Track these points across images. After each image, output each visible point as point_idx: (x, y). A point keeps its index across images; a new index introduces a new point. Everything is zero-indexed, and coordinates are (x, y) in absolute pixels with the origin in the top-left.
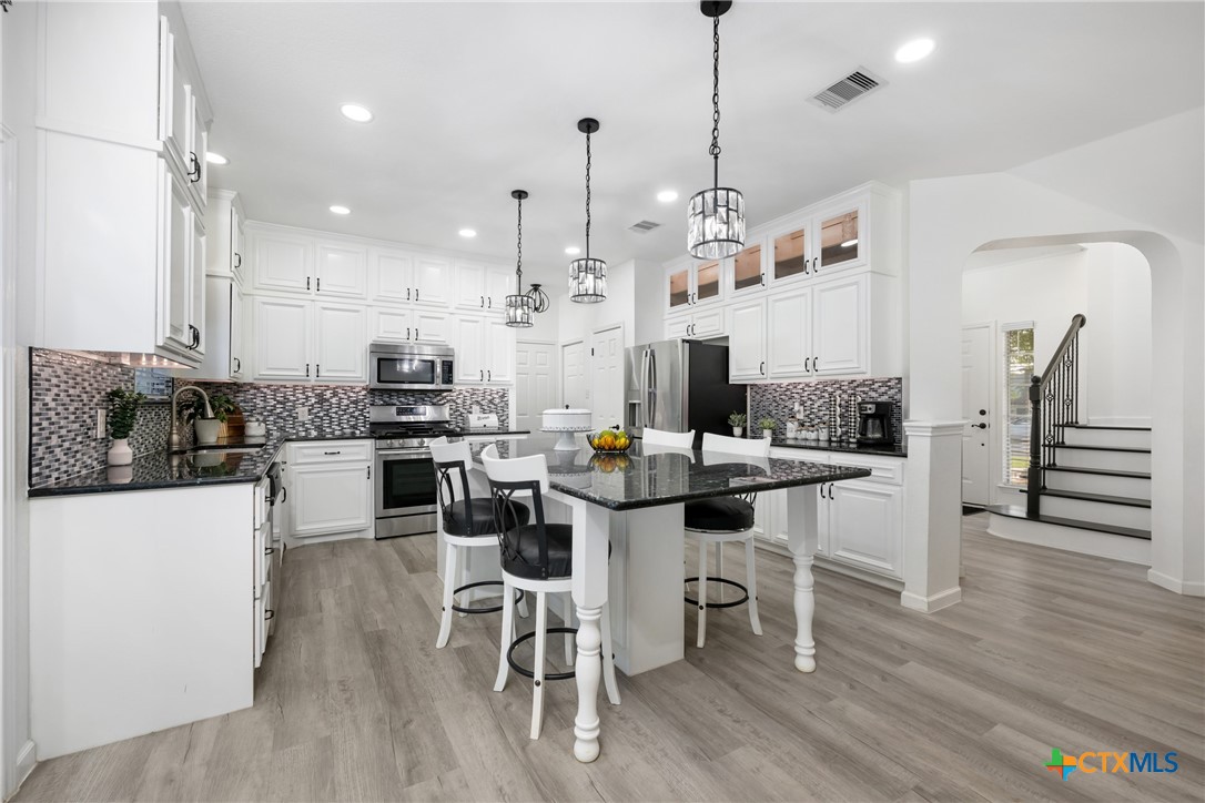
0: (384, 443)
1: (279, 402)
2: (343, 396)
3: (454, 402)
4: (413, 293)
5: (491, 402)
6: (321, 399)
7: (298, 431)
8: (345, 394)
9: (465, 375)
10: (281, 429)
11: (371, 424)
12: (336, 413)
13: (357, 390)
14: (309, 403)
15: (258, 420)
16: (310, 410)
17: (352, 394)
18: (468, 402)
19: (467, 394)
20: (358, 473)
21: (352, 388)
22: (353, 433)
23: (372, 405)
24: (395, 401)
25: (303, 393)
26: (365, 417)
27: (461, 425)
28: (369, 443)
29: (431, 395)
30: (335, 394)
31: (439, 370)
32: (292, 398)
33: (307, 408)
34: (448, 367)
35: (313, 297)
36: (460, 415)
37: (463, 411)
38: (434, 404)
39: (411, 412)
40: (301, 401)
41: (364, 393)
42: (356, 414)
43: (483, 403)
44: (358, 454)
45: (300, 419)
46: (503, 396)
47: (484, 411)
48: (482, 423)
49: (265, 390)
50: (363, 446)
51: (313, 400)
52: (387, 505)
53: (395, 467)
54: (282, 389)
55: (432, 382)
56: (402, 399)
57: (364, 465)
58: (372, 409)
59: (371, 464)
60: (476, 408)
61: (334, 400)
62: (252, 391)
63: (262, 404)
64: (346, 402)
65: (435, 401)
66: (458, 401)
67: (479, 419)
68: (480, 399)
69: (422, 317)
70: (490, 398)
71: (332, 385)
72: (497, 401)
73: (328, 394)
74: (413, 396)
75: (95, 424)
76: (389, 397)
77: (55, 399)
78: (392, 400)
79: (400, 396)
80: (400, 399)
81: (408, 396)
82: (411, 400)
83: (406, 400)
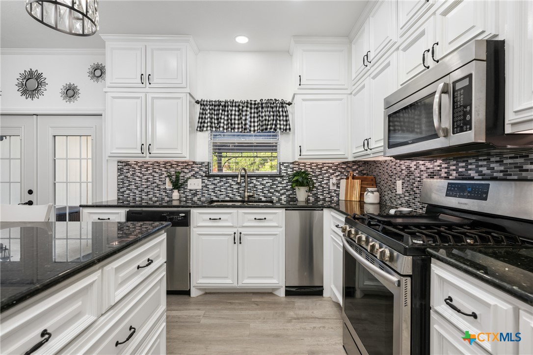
1: (389, 175)
14: (403, 177)
16: (402, 183)
25: (399, 166)
32: (395, 172)
40: (399, 174)
45: (398, 192)
51: (404, 173)
54: (390, 164)
61: (417, 173)
62: (380, 167)
63: (383, 177)
74: (500, 162)
75: (165, 184)
76: (466, 167)
77: (133, 175)
78: (469, 172)
79: (480, 163)
80: (480, 169)
81: (493, 162)
82: (497, 172)
83: (489, 171)
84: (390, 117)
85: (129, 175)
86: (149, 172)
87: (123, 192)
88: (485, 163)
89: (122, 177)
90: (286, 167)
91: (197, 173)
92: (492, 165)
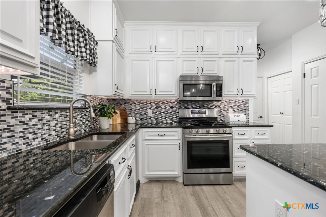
0: (188, 131)
1: (141, 108)
3: (219, 107)
4: (200, 48)
5: (239, 107)
7: (148, 121)
8: (168, 103)
9: (228, 92)
10: (142, 120)
11: (179, 118)
12: (164, 113)
13: (173, 101)
14: (153, 108)
15: (132, 116)
16: (153, 111)
17: (170, 104)
18: (227, 107)
19: (226, 103)
20: (174, 146)
21: (170, 100)
22: (171, 123)
23: (180, 109)
24: (190, 107)
25: (150, 103)
26: (177, 115)
27: (223, 119)
28: (180, 130)
29: (207, 104)
30: (163, 104)
31: (215, 89)
32: (146, 106)
33: (152, 111)
34: (220, 87)
35: (153, 55)
36: (222, 114)
37: (224, 112)
38: (209, 108)
39: (198, 112)
40: (149, 107)
41: (176, 103)
42: (172, 113)
43: (235, 107)
44: (174, 136)
45: (149, 115)
46: (246, 104)
47: (235, 112)
48: (236, 119)
49: (135, 102)
50: (176, 131)
51: (154, 107)
52: (189, 167)
53: (193, 145)
54: (142, 102)
55: (211, 96)
56: (194, 106)
57: (177, 142)
58: (180, 111)
59: (181, 141)
60: (230, 110)
61: (163, 107)
62: (131, 103)
63: (134, 109)
64: (168, 107)
65: (209, 106)
66: (221, 107)
67: (235, 116)
68: (233, 105)
69: (204, 61)
70: (238, 105)
71: (162, 99)
72: (242, 106)
73: (160, 104)
74: (198, 104)
76: (187, 105)
78: (189, 107)
79: (192, 104)
80: (192, 106)
81: (196, 104)
82: (198, 107)
83: (195, 107)
84: (184, 85)
88: (194, 104)
92: (196, 105)
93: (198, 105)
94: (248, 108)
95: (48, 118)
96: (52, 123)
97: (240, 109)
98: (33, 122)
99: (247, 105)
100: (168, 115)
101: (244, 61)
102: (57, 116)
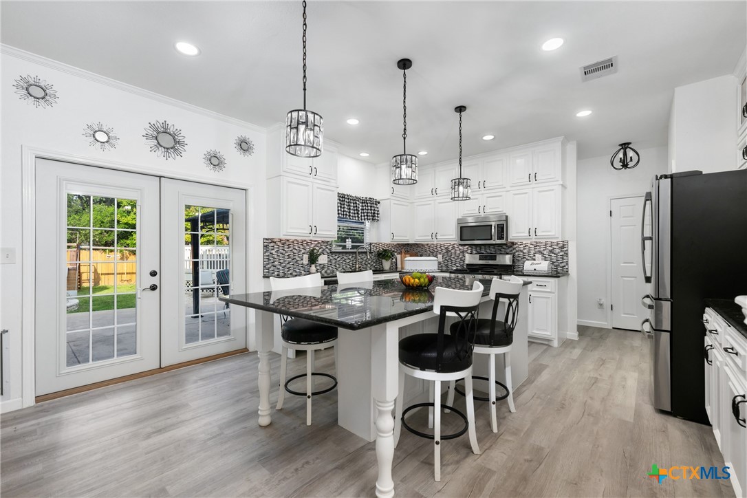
2: (457, 249)
4: (482, 184)
5: (551, 251)
6: (448, 251)
8: (458, 247)
9: (517, 233)
12: (454, 258)
14: (443, 253)
17: (461, 248)
18: (532, 252)
19: (531, 246)
25: (440, 247)
30: (453, 248)
31: (494, 230)
32: (436, 250)
33: (441, 255)
34: (501, 228)
37: (529, 258)
39: (494, 258)
40: (439, 251)
42: (462, 259)
43: (545, 252)
46: (563, 247)
47: (545, 259)
48: (532, 268)
51: (444, 251)
54: (432, 246)
55: (491, 239)
56: (488, 251)
58: (467, 256)
60: (538, 256)
61: (453, 251)
62: (422, 247)
64: (458, 252)
66: (525, 251)
67: (532, 265)
68: (542, 249)
69: (488, 197)
70: (550, 248)
72: (557, 251)
73: (450, 248)
75: (302, 259)
77: (277, 252)
79: (486, 248)
84: (461, 227)
85: (273, 252)
86: (290, 249)
87: (268, 269)
89: (267, 254)
90: (373, 246)
91: (324, 250)
92: (491, 249)
93: (493, 250)
94: (567, 254)
95: (345, 258)
96: (348, 261)
97: (553, 255)
98: (339, 259)
99: (565, 249)
100: (458, 261)
101: (540, 192)
102: (350, 257)
